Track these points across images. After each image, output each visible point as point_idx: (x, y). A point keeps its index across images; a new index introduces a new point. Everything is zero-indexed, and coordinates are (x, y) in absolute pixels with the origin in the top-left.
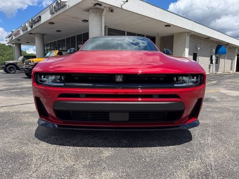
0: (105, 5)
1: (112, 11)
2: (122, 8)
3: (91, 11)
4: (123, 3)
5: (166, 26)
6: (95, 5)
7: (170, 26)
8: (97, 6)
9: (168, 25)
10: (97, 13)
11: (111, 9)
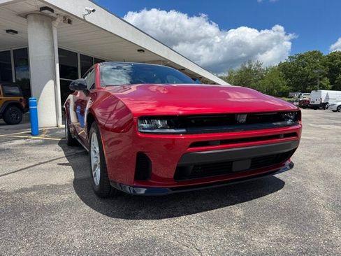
0: (59, 12)
1: (70, 22)
2: (84, 20)
3: (31, 17)
4: (86, 12)
5: (138, 51)
6: (42, 9)
7: (144, 51)
8: (46, 12)
9: (141, 50)
10: (42, 22)
11: (68, 19)
